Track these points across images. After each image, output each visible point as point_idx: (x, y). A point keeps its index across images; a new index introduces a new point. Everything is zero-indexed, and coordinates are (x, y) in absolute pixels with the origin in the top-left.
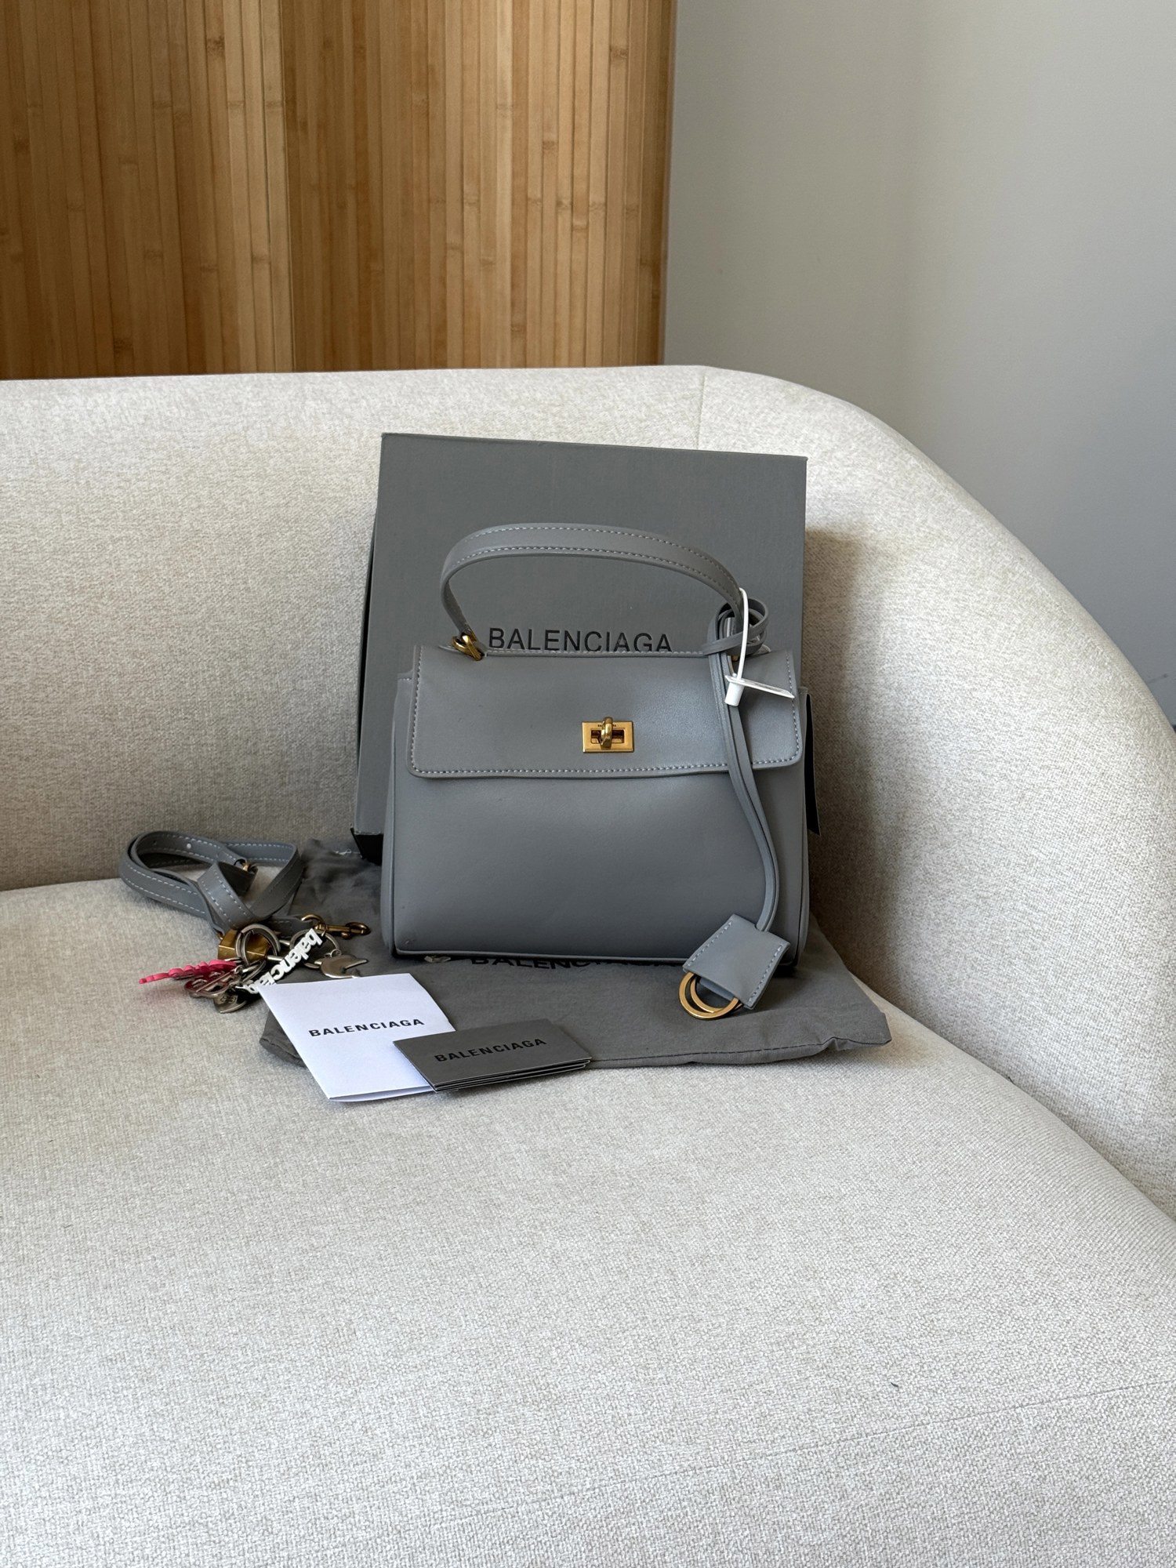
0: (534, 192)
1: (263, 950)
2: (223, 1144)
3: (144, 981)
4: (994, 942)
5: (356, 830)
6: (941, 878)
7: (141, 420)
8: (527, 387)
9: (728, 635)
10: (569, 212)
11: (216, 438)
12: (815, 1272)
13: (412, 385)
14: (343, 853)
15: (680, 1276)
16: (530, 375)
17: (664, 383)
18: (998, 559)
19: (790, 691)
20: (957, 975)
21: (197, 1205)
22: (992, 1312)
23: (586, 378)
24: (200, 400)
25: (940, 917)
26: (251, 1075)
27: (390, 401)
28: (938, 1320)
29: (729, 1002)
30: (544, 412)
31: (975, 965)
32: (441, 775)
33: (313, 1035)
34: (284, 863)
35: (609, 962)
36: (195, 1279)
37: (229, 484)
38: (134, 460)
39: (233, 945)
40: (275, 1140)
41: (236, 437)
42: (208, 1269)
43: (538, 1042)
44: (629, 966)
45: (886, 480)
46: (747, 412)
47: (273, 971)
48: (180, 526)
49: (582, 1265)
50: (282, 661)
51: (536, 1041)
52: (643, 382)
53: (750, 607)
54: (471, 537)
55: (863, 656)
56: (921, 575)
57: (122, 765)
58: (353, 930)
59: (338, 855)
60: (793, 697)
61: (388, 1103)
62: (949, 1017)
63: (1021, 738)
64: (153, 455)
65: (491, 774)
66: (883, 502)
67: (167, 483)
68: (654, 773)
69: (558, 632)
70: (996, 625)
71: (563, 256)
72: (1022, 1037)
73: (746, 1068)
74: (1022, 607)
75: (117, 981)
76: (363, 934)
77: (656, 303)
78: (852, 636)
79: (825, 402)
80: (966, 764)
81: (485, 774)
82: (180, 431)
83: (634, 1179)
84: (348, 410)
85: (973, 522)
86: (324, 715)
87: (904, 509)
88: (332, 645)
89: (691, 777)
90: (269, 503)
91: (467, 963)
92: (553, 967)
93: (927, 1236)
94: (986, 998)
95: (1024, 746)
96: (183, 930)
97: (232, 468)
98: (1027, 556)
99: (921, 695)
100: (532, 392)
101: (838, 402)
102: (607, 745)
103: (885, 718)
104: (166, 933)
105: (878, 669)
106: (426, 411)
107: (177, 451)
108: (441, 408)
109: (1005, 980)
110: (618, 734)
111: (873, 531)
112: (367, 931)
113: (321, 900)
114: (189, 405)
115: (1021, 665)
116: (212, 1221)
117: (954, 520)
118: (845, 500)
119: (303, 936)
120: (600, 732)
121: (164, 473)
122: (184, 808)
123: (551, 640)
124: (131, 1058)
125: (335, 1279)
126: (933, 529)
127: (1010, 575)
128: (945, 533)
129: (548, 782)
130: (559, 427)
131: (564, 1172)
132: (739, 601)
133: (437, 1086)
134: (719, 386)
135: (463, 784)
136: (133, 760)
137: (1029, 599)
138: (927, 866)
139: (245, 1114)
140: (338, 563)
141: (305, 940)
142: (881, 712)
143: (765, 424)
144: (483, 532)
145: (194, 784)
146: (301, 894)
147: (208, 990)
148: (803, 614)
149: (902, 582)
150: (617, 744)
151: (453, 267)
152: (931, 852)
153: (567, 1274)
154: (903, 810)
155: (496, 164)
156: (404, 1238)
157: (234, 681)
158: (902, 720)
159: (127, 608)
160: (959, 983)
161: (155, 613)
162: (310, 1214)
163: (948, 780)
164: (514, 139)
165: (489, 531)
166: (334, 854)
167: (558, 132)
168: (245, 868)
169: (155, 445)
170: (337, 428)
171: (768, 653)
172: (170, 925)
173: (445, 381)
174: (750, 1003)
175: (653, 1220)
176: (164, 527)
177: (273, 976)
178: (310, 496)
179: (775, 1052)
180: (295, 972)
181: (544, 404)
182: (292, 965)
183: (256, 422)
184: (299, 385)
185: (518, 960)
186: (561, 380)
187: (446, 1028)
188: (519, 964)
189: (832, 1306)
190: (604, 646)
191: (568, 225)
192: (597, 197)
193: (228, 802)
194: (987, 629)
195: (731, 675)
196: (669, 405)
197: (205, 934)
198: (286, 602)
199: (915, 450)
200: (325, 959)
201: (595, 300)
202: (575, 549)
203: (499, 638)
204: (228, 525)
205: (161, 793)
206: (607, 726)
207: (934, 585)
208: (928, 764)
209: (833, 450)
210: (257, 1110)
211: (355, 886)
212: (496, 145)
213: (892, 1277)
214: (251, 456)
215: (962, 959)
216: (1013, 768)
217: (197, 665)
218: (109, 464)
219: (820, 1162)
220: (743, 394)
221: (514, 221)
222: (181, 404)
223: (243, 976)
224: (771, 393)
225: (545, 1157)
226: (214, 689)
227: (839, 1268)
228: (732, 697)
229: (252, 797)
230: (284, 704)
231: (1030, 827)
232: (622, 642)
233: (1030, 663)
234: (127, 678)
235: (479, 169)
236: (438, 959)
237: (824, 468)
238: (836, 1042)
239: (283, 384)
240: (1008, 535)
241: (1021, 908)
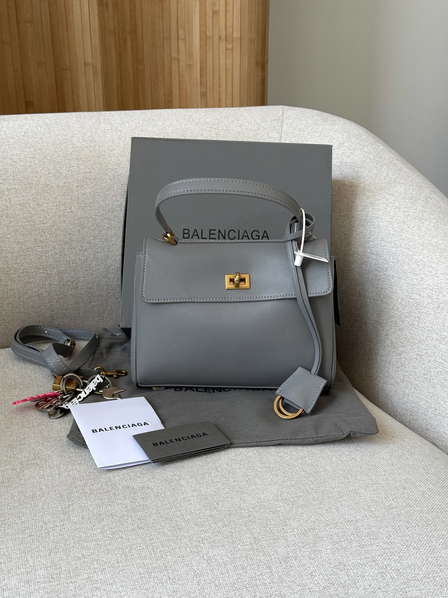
0: (209, 33)
1: (74, 386)
2: (44, 494)
3: (15, 403)
4: (426, 377)
5: (120, 325)
6: (399, 345)
7: (23, 134)
8: (203, 116)
9: (295, 232)
10: (224, 42)
11: (58, 141)
12: (345, 566)
13: (149, 116)
14: (118, 334)
15: (274, 570)
16: (204, 111)
17: (265, 114)
18: (423, 192)
19: (326, 258)
20: (407, 391)
21: (26, 531)
22: (437, 586)
23: (230, 112)
24: (51, 124)
25: (399, 364)
26: (62, 454)
27: (139, 123)
28: (409, 591)
29: (298, 410)
30: (210, 127)
31: (416, 387)
32: (157, 301)
33: (93, 432)
34: (90, 339)
35: (241, 389)
36: (21, 576)
37: (63, 163)
38: (19, 152)
39: (59, 384)
40: (70, 491)
41: (67, 141)
42: (28, 570)
43: (204, 434)
44: (250, 391)
45: (369, 156)
46: (304, 126)
47: (78, 397)
48: (39, 183)
49: (223, 564)
50: (88, 245)
51: (203, 433)
52: (256, 113)
53: (306, 218)
54: (169, 185)
55: (359, 239)
56: (387, 200)
57: (14, 295)
58: (120, 374)
59: (115, 335)
60: (327, 261)
61: (129, 469)
62: (404, 411)
63: (437, 278)
64: (28, 150)
65: (181, 300)
66: (368, 166)
67: (34, 163)
68: (260, 299)
69: (215, 230)
70: (424, 223)
71: (222, 61)
72: (440, 422)
73: (307, 446)
74: (435, 214)
75: (3, 402)
76: (124, 376)
77: (264, 81)
78: (354, 229)
79: (340, 121)
80: (410, 291)
81: (178, 300)
82: (41, 138)
83: (251, 512)
84: (119, 128)
85: (410, 175)
86: (109, 269)
87: (378, 169)
88: (112, 237)
89: (278, 301)
90: (82, 171)
91: (173, 390)
92: (214, 392)
93: (402, 543)
94: (422, 403)
95: (439, 282)
96: (38, 374)
97: (65, 155)
98: (436, 190)
99: (388, 257)
100: (205, 118)
101: (346, 121)
102: (237, 286)
103: (370, 269)
104: (30, 376)
105: (367, 245)
106: (156, 128)
107: (39, 148)
108: (163, 126)
109: (431, 395)
110: (243, 280)
111: (363, 180)
112: (126, 374)
113: (105, 358)
114: (46, 127)
115: (436, 243)
116: (33, 540)
117: (401, 174)
118: (350, 165)
119: (94, 378)
120: (234, 279)
121: (33, 158)
122: (44, 314)
123: (212, 234)
124: (4, 445)
125: (93, 575)
126: (391, 178)
127: (429, 199)
128: (398, 180)
129: (209, 304)
130: (217, 134)
131: (215, 508)
132: (300, 215)
133: (153, 461)
134: (291, 114)
135: (168, 305)
136: (19, 292)
137: (439, 210)
138: (392, 339)
139: (57, 476)
140: (114, 199)
141: (95, 380)
142: (369, 265)
143: (312, 131)
144: (175, 183)
145: (48, 303)
146: (96, 356)
147: (45, 407)
148: (331, 219)
149: (378, 203)
150: (242, 285)
151: (174, 67)
152: (394, 333)
153: (215, 570)
154: (380, 312)
155: (192, 22)
156: (131, 550)
157: (65, 255)
158: (379, 269)
159: (15, 221)
160: (408, 395)
161: (28, 224)
162: (84, 536)
163: (402, 298)
164: (200, 10)
165: (178, 182)
166: (113, 335)
167: (219, 7)
168: (69, 344)
169: (29, 145)
170: (114, 136)
171: (315, 239)
172: (32, 372)
173: (165, 114)
174: (308, 411)
175: (260, 537)
176: (32, 183)
177: (78, 399)
178: (101, 168)
179: (321, 438)
180: (89, 397)
181: (210, 124)
182: (88, 393)
183: (76, 134)
184: (98, 117)
185: (197, 388)
186: (218, 113)
187: (161, 427)
188: (197, 391)
189: (354, 586)
190: (237, 237)
191: (224, 48)
192: (237, 35)
193: (65, 311)
194: (419, 226)
195: (297, 251)
196: (268, 123)
197: (49, 377)
198: (90, 218)
199: (381, 142)
200: (105, 390)
201: (237, 79)
202: (220, 190)
203: (188, 233)
204: (63, 182)
205: (33, 307)
206: (237, 276)
207: (393, 205)
208: (392, 291)
209: (344, 143)
210: (63, 474)
211: (122, 351)
212: (192, 13)
213: (384, 567)
214: (74, 149)
215: (410, 384)
216: (434, 293)
217: (48, 248)
218: (7, 154)
219: (345, 500)
220: (302, 118)
221: (201, 46)
222: (42, 126)
223: (63, 400)
224: (315, 117)
225: (206, 499)
226: (56, 258)
227: (356, 563)
228: (298, 262)
229: (76, 308)
230: (90, 265)
231: (443, 321)
232: (246, 235)
233: (441, 242)
234: (15, 255)
235: (185, 24)
236: (158, 388)
237: (340, 151)
238: (351, 433)
239: (90, 117)
240: (427, 181)
241: (439, 360)
